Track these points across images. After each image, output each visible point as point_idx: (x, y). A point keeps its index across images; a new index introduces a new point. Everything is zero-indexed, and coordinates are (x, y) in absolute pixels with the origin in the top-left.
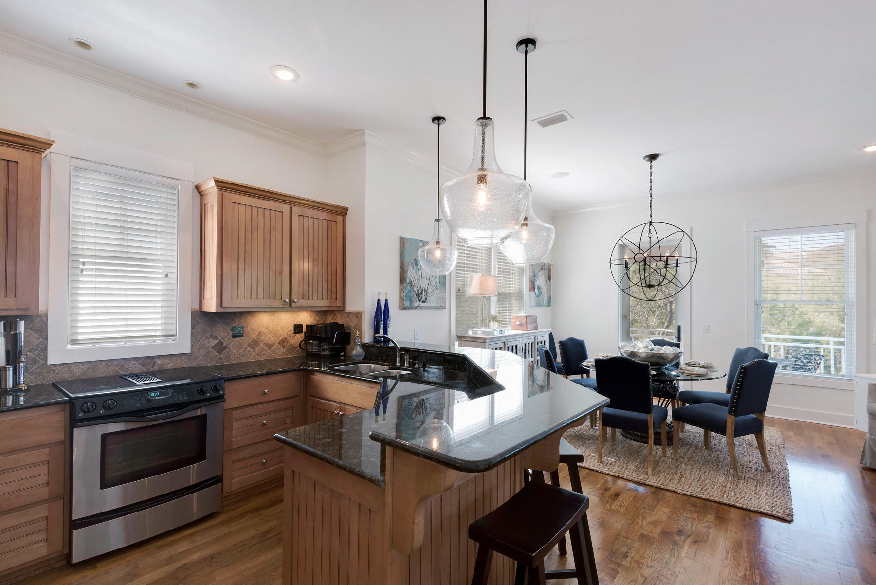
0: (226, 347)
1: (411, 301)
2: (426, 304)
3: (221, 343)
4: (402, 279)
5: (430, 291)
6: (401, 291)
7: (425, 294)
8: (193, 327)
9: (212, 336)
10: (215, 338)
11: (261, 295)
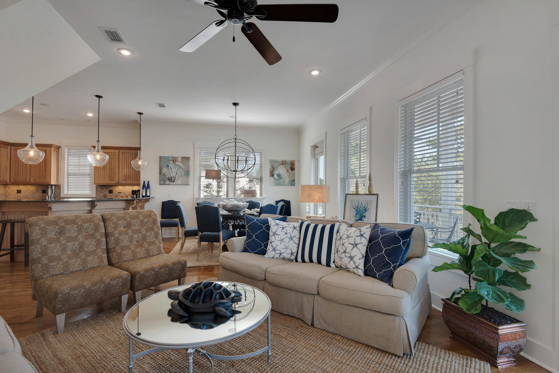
0: (107, 196)
1: (164, 181)
2: (174, 183)
3: (105, 195)
4: (160, 173)
5: (177, 177)
6: (160, 177)
7: (174, 179)
8: (96, 189)
9: (102, 192)
10: (103, 193)
11: (108, 180)
